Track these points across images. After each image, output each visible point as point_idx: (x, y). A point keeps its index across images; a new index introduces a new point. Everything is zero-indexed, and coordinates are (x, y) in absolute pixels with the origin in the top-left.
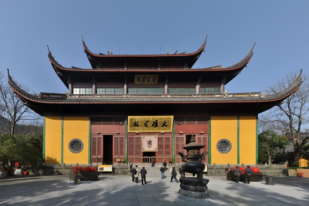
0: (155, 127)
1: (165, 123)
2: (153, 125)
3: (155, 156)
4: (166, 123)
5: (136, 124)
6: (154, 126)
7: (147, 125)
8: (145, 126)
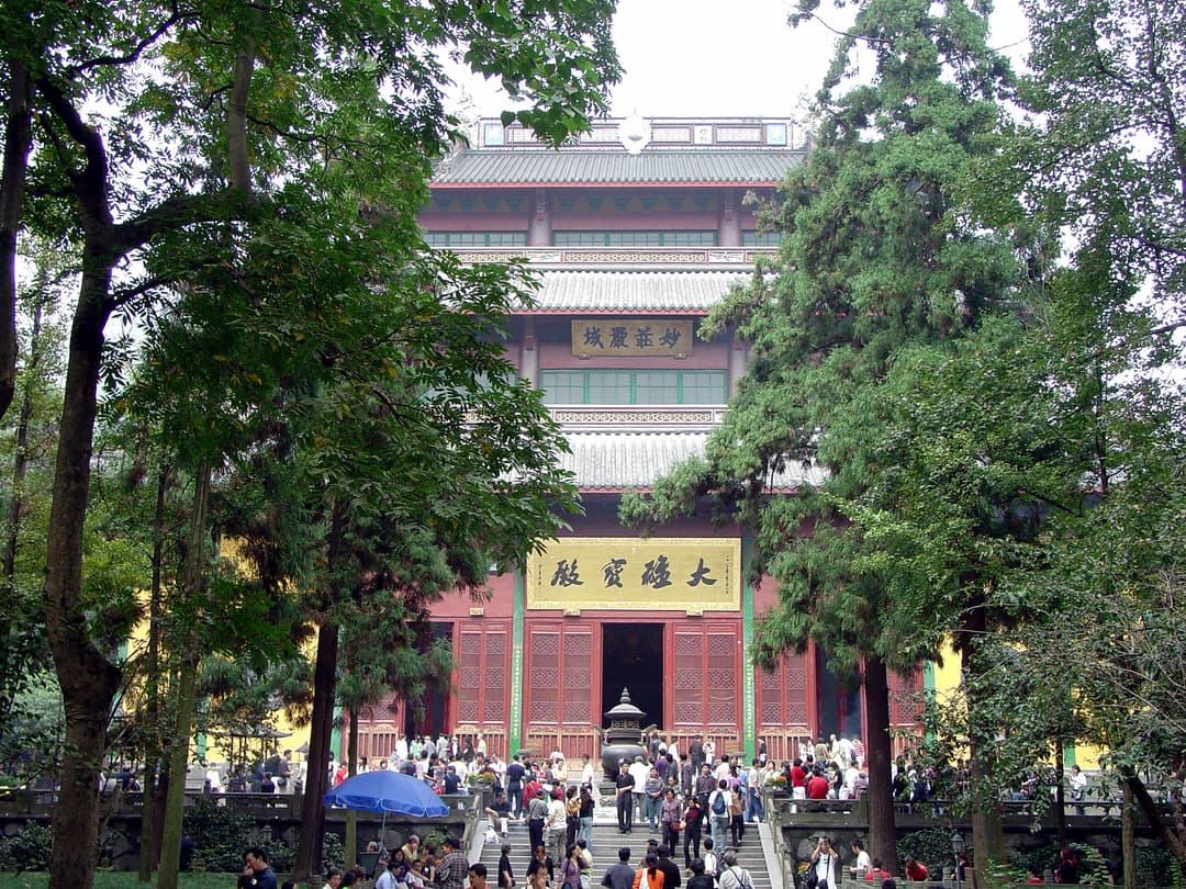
0: (654, 587)
1: (702, 570)
2: (646, 579)
3: (660, 727)
4: (707, 570)
5: (568, 572)
6: (654, 580)
7: (618, 579)
8: (610, 584)
